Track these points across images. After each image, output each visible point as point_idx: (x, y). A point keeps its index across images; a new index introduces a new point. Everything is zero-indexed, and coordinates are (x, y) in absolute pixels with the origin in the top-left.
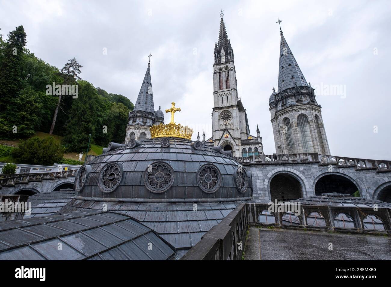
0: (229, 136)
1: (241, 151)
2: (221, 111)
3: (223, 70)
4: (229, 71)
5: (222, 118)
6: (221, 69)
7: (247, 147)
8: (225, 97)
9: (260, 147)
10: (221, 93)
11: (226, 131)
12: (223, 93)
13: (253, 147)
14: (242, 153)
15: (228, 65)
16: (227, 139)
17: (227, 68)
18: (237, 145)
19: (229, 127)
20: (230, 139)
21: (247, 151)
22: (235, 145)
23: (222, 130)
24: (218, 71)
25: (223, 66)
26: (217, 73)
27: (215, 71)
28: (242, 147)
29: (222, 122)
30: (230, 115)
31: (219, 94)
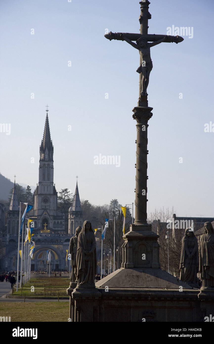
0: (47, 214)
1: (53, 223)
2: (43, 196)
3: (46, 166)
4: (50, 167)
5: (43, 201)
6: (44, 165)
7: (56, 221)
8: (46, 187)
9: (63, 221)
10: (44, 184)
11: (45, 210)
12: (45, 184)
13: (59, 221)
14: (53, 224)
15: (50, 163)
16: (46, 215)
17: (49, 165)
18: (51, 219)
19: (47, 207)
20: (47, 216)
21: (56, 223)
22: (50, 219)
23: (43, 209)
24: (42, 166)
25: (46, 163)
26: (42, 168)
27: (41, 166)
28: (54, 221)
29: (43, 204)
30: (48, 199)
31: (42, 184)
